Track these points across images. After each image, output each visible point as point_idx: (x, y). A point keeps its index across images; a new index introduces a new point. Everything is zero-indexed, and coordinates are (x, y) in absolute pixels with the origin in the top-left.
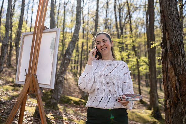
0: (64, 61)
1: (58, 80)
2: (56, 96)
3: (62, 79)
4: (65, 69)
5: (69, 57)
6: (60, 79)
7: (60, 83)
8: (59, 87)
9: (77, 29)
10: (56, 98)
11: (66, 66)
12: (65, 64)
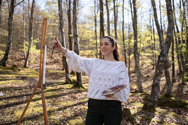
0: (159, 64)
1: (154, 83)
2: (153, 99)
3: (158, 82)
4: (160, 71)
5: (163, 58)
6: (156, 82)
7: (156, 86)
8: (156, 90)
9: (169, 29)
10: (153, 101)
11: (160, 68)
12: (159, 66)
